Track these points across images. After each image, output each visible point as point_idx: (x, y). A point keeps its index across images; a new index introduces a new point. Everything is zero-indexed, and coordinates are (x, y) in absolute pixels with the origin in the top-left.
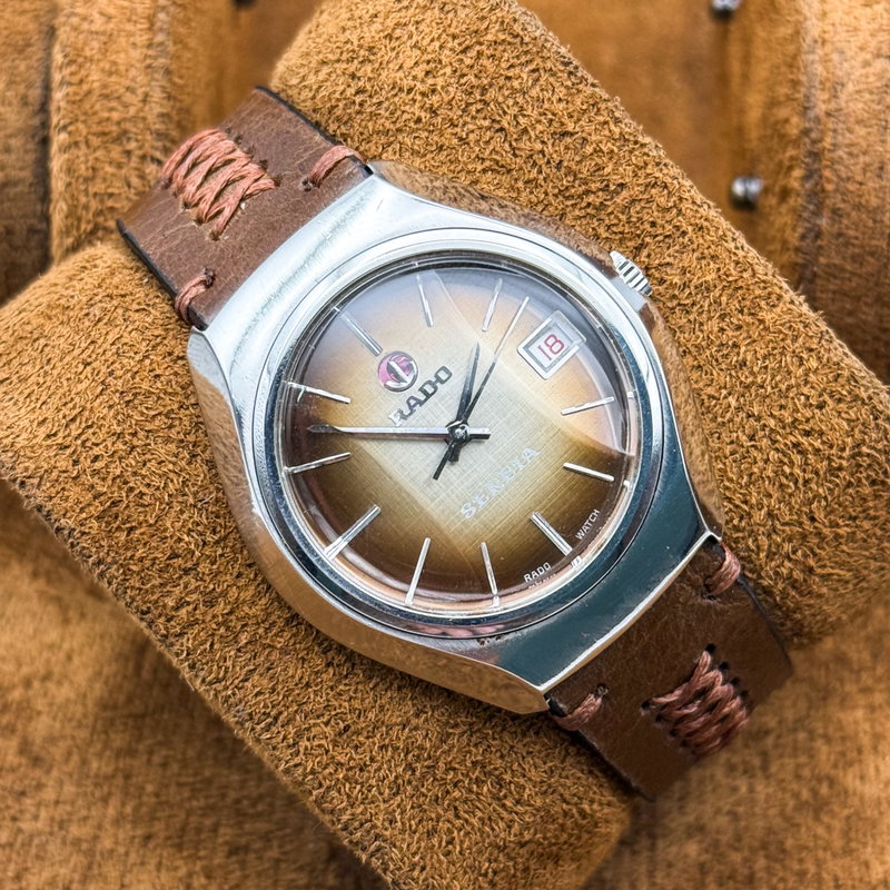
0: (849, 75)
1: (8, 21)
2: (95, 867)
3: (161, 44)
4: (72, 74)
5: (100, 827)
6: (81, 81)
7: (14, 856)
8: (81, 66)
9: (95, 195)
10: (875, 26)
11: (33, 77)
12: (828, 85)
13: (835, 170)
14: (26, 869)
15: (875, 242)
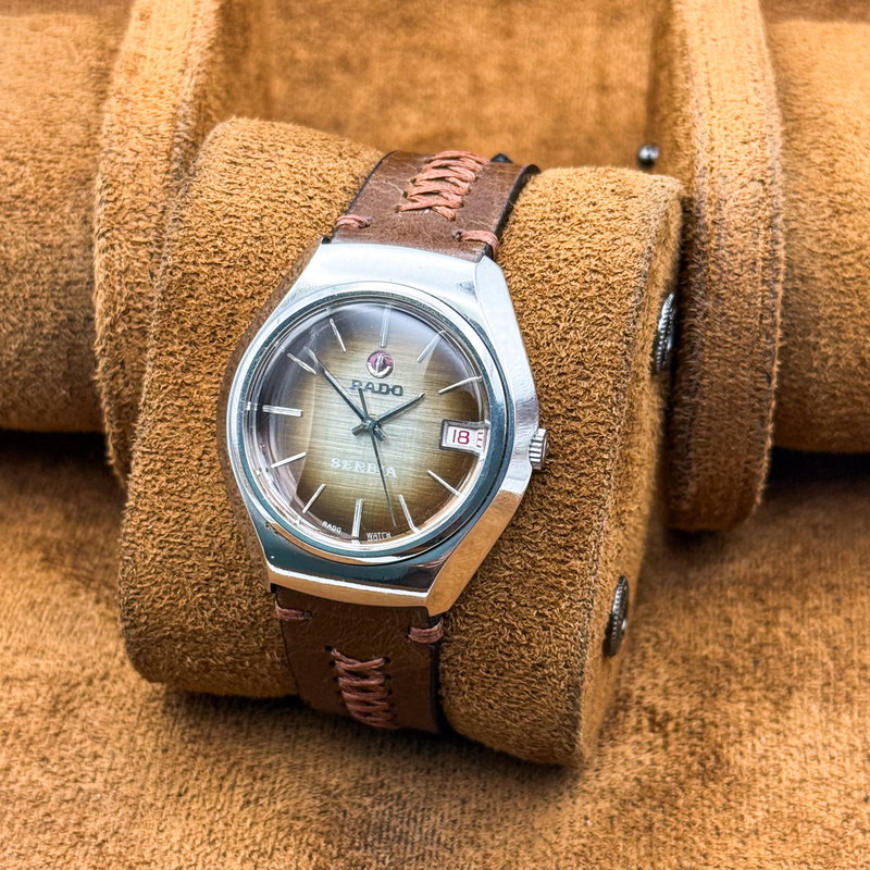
0: (730, 193)
1: (74, 161)
2: (138, 817)
4: (109, 194)
5: (142, 787)
6: (116, 199)
7: (76, 809)
8: (115, 188)
9: (127, 283)
10: (750, 158)
12: (714, 201)
13: (719, 265)
14: (85, 818)
15: (749, 320)
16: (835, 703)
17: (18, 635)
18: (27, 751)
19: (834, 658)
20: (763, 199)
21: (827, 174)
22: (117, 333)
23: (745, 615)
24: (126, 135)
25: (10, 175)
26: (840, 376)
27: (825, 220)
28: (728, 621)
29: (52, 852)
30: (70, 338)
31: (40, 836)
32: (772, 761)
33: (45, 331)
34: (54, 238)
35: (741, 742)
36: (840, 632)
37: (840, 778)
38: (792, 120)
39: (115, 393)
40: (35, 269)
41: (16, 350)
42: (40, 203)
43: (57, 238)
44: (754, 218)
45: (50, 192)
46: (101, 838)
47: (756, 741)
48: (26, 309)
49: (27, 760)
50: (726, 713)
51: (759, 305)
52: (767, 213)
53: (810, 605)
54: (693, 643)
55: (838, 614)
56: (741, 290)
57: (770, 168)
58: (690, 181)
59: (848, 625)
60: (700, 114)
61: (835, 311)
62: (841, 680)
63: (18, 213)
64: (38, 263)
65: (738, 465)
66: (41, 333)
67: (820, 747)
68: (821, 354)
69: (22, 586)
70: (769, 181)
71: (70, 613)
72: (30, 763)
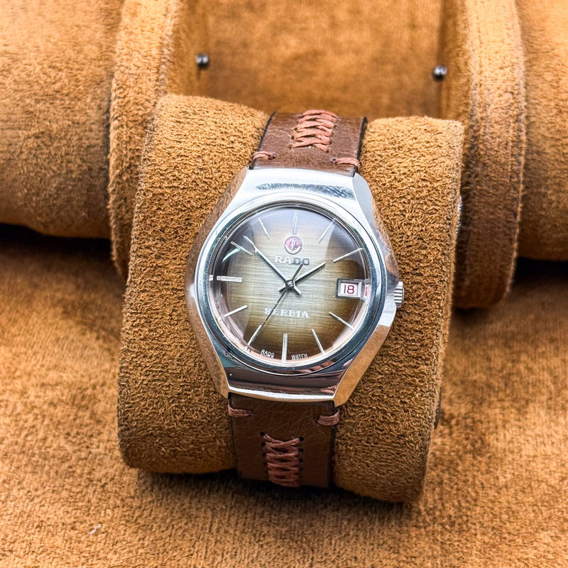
0: (492, 100)
3: (163, 79)
4: (120, 93)
6: (125, 96)
7: (88, 464)
8: (125, 90)
9: (130, 149)
10: (505, 78)
11: (104, 96)
12: (482, 105)
13: (485, 145)
14: (94, 470)
15: (504, 179)
16: (555, 410)
17: (49, 358)
18: (57, 428)
19: (555, 383)
20: (512, 103)
21: (554, 88)
22: (122, 180)
23: (499, 356)
24: (131, 55)
25: (53, 77)
26: (559, 213)
27: (552, 116)
28: (489, 359)
29: (74, 489)
30: (89, 180)
31: (67, 480)
32: (516, 444)
33: (74, 176)
34: (80, 118)
35: (497, 433)
36: (558, 367)
37: (558, 455)
38: (533, 53)
39: (120, 217)
40: (68, 137)
41: (56, 188)
42: (72, 96)
43: (82, 118)
44: (507, 116)
45: (77, 89)
46: (103, 482)
47: (506, 432)
48: (62, 162)
49: (57, 434)
50: (488, 414)
51: (510, 170)
52: (515, 113)
53: (540, 350)
54: (467, 372)
55: (557, 356)
56: (498, 161)
57: (517, 85)
58: (467, 92)
59: (563, 364)
60: (474, 50)
61: (558, 173)
62: (559, 396)
63: (58, 102)
64: (71, 133)
65: (496, 268)
66: (71, 177)
67: (546, 436)
68: (548, 200)
69: (50, 329)
70: (516, 92)
71: (81, 345)
72: (59, 436)
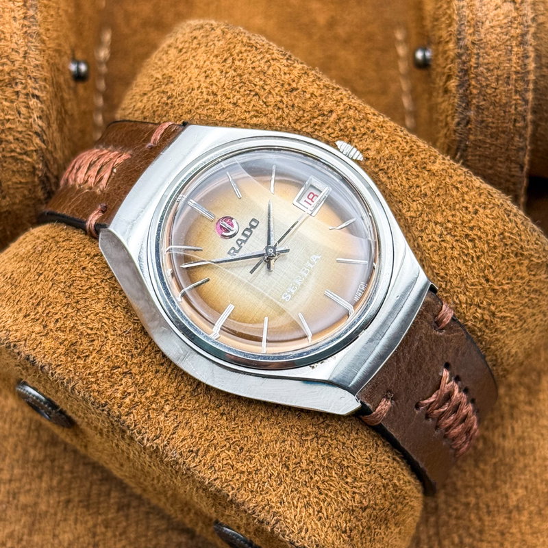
12: (473, 22)
13: (478, 80)
15: (505, 125)
20: (515, 18)
44: (508, 37)
51: (513, 112)
52: (518, 31)
56: (497, 101)
